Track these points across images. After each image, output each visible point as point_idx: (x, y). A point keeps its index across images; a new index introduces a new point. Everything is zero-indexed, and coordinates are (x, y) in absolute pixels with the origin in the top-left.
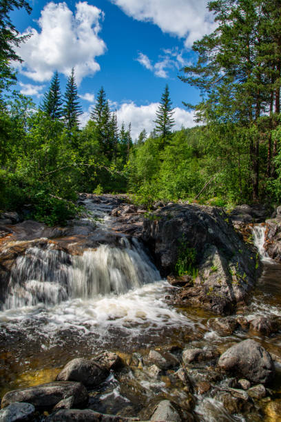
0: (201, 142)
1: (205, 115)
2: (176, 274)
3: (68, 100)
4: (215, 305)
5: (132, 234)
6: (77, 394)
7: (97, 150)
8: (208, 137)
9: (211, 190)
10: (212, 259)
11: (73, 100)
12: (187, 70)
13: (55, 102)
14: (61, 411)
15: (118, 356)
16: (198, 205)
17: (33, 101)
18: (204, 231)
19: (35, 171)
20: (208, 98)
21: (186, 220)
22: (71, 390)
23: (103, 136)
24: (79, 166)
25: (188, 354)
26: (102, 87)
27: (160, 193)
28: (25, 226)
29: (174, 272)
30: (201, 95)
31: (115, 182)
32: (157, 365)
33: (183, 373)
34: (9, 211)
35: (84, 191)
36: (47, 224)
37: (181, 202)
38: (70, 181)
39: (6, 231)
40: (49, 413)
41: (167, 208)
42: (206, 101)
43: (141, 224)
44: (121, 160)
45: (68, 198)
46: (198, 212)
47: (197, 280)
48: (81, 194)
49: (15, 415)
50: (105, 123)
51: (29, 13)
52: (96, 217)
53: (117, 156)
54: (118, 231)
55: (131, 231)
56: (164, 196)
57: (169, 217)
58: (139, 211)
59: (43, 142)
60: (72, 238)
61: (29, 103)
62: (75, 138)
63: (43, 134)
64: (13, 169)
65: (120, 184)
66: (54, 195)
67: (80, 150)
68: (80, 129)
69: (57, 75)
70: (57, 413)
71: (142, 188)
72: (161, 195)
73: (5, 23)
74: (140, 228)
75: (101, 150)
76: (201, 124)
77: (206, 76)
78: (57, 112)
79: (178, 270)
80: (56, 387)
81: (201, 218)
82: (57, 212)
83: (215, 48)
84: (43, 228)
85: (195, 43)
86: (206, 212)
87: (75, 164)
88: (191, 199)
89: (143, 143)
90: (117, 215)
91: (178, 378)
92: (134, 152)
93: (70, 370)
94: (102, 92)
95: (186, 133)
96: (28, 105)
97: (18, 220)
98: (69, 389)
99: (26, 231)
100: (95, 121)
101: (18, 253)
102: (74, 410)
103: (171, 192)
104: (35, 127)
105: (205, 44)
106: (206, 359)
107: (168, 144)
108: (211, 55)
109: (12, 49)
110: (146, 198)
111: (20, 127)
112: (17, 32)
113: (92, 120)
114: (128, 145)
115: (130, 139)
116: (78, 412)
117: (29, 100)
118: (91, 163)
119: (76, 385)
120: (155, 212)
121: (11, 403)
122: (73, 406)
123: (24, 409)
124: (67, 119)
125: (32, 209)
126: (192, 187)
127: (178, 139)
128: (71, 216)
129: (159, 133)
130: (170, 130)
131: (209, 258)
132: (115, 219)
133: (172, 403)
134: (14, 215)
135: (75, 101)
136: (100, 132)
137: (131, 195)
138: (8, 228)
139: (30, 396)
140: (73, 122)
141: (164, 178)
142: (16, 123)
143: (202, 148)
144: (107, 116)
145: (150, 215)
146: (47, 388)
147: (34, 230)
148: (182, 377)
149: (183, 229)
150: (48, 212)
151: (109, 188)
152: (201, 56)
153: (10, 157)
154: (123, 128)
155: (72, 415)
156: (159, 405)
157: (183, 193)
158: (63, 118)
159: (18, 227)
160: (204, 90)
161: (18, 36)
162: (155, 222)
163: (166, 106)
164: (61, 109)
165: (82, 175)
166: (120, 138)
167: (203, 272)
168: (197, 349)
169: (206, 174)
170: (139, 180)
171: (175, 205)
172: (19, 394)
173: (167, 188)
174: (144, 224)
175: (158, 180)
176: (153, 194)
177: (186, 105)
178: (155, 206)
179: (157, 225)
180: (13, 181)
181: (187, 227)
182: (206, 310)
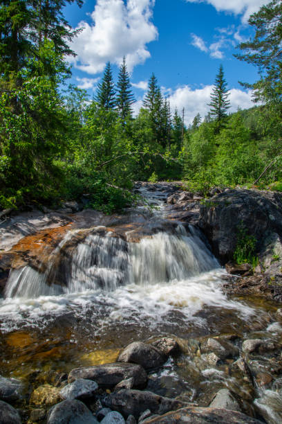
0: (259, 121)
1: (263, 94)
2: (234, 262)
3: (120, 90)
4: (277, 295)
5: (188, 222)
6: (136, 376)
7: (150, 138)
8: (267, 118)
9: (272, 174)
10: (272, 248)
11: (126, 88)
12: (244, 46)
13: (108, 93)
14: (122, 391)
15: (176, 342)
16: (257, 191)
17: (88, 93)
18: (265, 218)
19: (92, 162)
20: (267, 75)
21: (245, 206)
22: (132, 371)
23: (156, 123)
24: (134, 154)
26: (153, 73)
27: (217, 178)
28: (84, 215)
29: (233, 259)
30: (259, 73)
31: (169, 170)
32: (215, 354)
33: (243, 364)
34: (69, 201)
35: (140, 180)
36: (104, 213)
37: (239, 188)
38: (126, 169)
39: (67, 219)
40: (111, 392)
41: (224, 194)
42: (264, 79)
43: (196, 210)
44: (175, 147)
45: (124, 187)
46: (258, 197)
47: (258, 269)
48: (136, 183)
49: (80, 390)
50: (158, 110)
51: (80, 6)
52: (152, 204)
53: (171, 143)
54: (175, 218)
55: (187, 219)
56: (220, 181)
57: (227, 204)
58: (195, 198)
59: (99, 133)
60: (129, 226)
61: (83, 95)
62: (129, 127)
63: (98, 124)
64: (71, 161)
65: (172, 171)
66: (111, 184)
67: (134, 138)
68: (133, 117)
69: (109, 65)
70: (119, 392)
71: (197, 174)
72: (217, 180)
73: (58, 20)
74: (196, 215)
75: (155, 137)
76: (260, 104)
77: (264, 51)
78: (110, 102)
79: (236, 258)
80: (117, 368)
81: (261, 204)
82: (114, 201)
83: (275, 19)
84: (101, 216)
85: (251, 16)
86: (267, 197)
87: (130, 153)
88: (250, 185)
89: (198, 128)
90: (172, 203)
91: (238, 367)
92: (188, 138)
93: (130, 353)
94: (153, 78)
95: (243, 114)
97: (77, 209)
98: (129, 371)
99: (85, 220)
100: (148, 108)
102: (135, 390)
103: (228, 178)
104: (90, 119)
105: (263, 16)
106: (267, 350)
107: (224, 127)
108: (270, 27)
109: (67, 44)
110: (202, 185)
111: (77, 120)
112: (70, 27)
113: (144, 108)
114: (182, 130)
115: (183, 124)
116: (138, 392)
117: (83, 92)
118: (146, 151)
119: (135, 367)
120: (211, 199)
121: (76, 379)
122: (133, 387)
123: (89, 386)
124: (120, 108)
125: (91, 199)
126: (250, 171)
127: (235, 122)
128: (127, 204)
129: (214, 117)
130: (225, 113)
131: (270, 245)
132: (170, 206)
133: (231, 392)
134: (74, 204)
135: (127, 90)
136: (153, 120)
137: (187, 182)
138: (69, 217)
139: (93, 374)
140: (126, 111)
141: (219, 164)
142: (73, 115)
143: (260, 130)
144: (160, 103)
145: (207, 201)
146: (109, 368)
147: (94, 219)
148: (242, 367)
149: (242, 216)
150: (106, 201)
151: (164, 175)
152: (259, 30)
153: (68, 148)
154: (176, 114)
155: (133, 395)
156: (218, 393)
157: (241, 179)
158: (117, 107)
159: (78, 215)
160: (262, 66)
161: (71, 31)
162: (212, 210)
163: (220, 88)
164: (114, 98)
165: (137, 164)
166: (173, 124)
167: (263, 261)
168: (258, 340)
169: (265, 158)
170: (194, 167)
171: (232, 191)
172: (83, 372)
173: (223, 174)
174: (200, 211)
175: (214, 165)
176: (210, 180)
177: (242, 85)
178: (211, 192)
179: (214, 212)
180: (72, 172)
181: (246, 213)
182: (267, 300)
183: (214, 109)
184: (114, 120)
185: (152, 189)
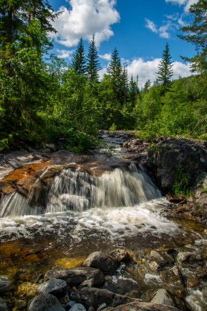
0: (195, 87)
1: (199, 66)
2: (173, 194)
4: (205, 219)
5: (139, 161)
6: (96, 277)
7: (112, 97)
8: (201, 85)
10: (202, 183)
11: (94, 59)
12: (185, 29)
13: (81, 62)
14: (85, 288)
15: (127, 253)
16: (192, 140)
17: (65, 61)
18: (197, 160)
19: (67, 114)
20: (202, 52)
21: (182, 151)
22: (92, 274)
23: (117, 86)
24: (99, 109)
25: (181, 256)
26: (116, 48)
27: (161, 129)
28: (60, 154)
29: (171, 191)
30: (196, 50)
31: (126, 122)
32: (156, 262)
33: (177, 270)
34: (48, 143)
35: (103, 129)
36: (75, 153)
37: (178, 137)
38: (92, 120)
39: (47, 157)
40: (77, 289)
41: (167, 141)
42: (200, 55)
43: (145, 153)
44: (130, 104)
45: (91, 134)
46: (193, 144)
47: (191, 199)
48: (100, 131)
49: (53, 287)
50: (118, 75)
52: (111, 148)
53: (127, 101)
54: (127, 158)
55: (138, 159)
56: (164, 132)
57: (169, 149)
58: (144, 143)
59: (72, 92)
60: (94, 163)
61: (62, 62)
62: (96, 88)
63: (73, 86)
64: (51, 112)
65: (128, 123)
66: (81, 131)
67: (99, 97)
68: (99, 81)
69: (81, 40)
70: (83, 289)
71: (146, 126)
72: (161, 131)
73: (44, 4)
74: (145, 157)
75: (115, 97)
76: (196, 73)
77: (201, 33)
78: (82, 68)
79: (174, 190)
80: (82, 271)
81: (195, 150)
82: (83, 144)
84: (72, 156)
85: (192, 6)
86: (199, 144)
87: (96, 108)
88: (186, 135)
89: (148, 90)
90: (127, 146)
91: (173, 273)
92: (140, 98)
93: (92, 260)
94: (116, 51)
95: (183, 81)
96: (62, 65)
97: (55, 150)
98: (90, 273)
99: (60, 158)
100: (111, 74)
101: (54, 173)
102: (95, 288)
103: (170, 129)
105: (200, 6)
106: (195, 260)
107: (168, 90)
108: (205, 15)
109: (50, 23)
110: (150, 134)
111: (56, 81)
112: (53, 10)
113: (107, 74)
114: (136, 92)
115: (137, 87)
116: (97, 290)
117: (61, 61)
118: (108, 107)
119: (95, 271)
120: (157, 144)
121: (50, 278)
122: (94, 286)
123: (60, 284)
124: (89, 73)
125: (65, 142)
126: (187, 125)
127: (176, 87)
128: (93, 147)
129: (161, 83)
130: (169, 80)
131: (200, 181)
133: (167, 291)
134: (52, 146)
135: (95, 60)
136: (114, 83)
137: (138, 132)
138: (49, 156)
139: (64, 275)
140: (94, 76)
141: (164, 118)
142: (53, 78)
143: (195, 93)
144: (120, 71)
145: (153, 147)
146: (76, 271)
147: (66, 157)
148: (176, 273)
149: (180, 158)
150: (76, 144)
151: (121, 126)
152: (197, 17)
153: (49, 103)
154: (132, 79)
155: (93, 292)
156: (158, 292)
157: (180, 130)
158: (87, 73)
159: (55, 155)
160: (199, 45)
161: (54, 14)
162: (157, 153)
163: (166, 60)
164: (85, 66)
165: (101, 116)
166: (130, 87)
167: (195, 193)
168: (189, 253)
169: (199, 115)
170: (144, 120)
171: (173, 139)
172: (56, 273)
173: (166, 126)
174: (148, 154)
175: (160, 119)
176: (156, 130)
177: (183, 58)
178: (157, 140)
179: (159, 155)
180: (51, 121)
181: (183, 156)
182: (197, 222)
183: (161, 76)
184: (85, 82)
185: (112, 136)
